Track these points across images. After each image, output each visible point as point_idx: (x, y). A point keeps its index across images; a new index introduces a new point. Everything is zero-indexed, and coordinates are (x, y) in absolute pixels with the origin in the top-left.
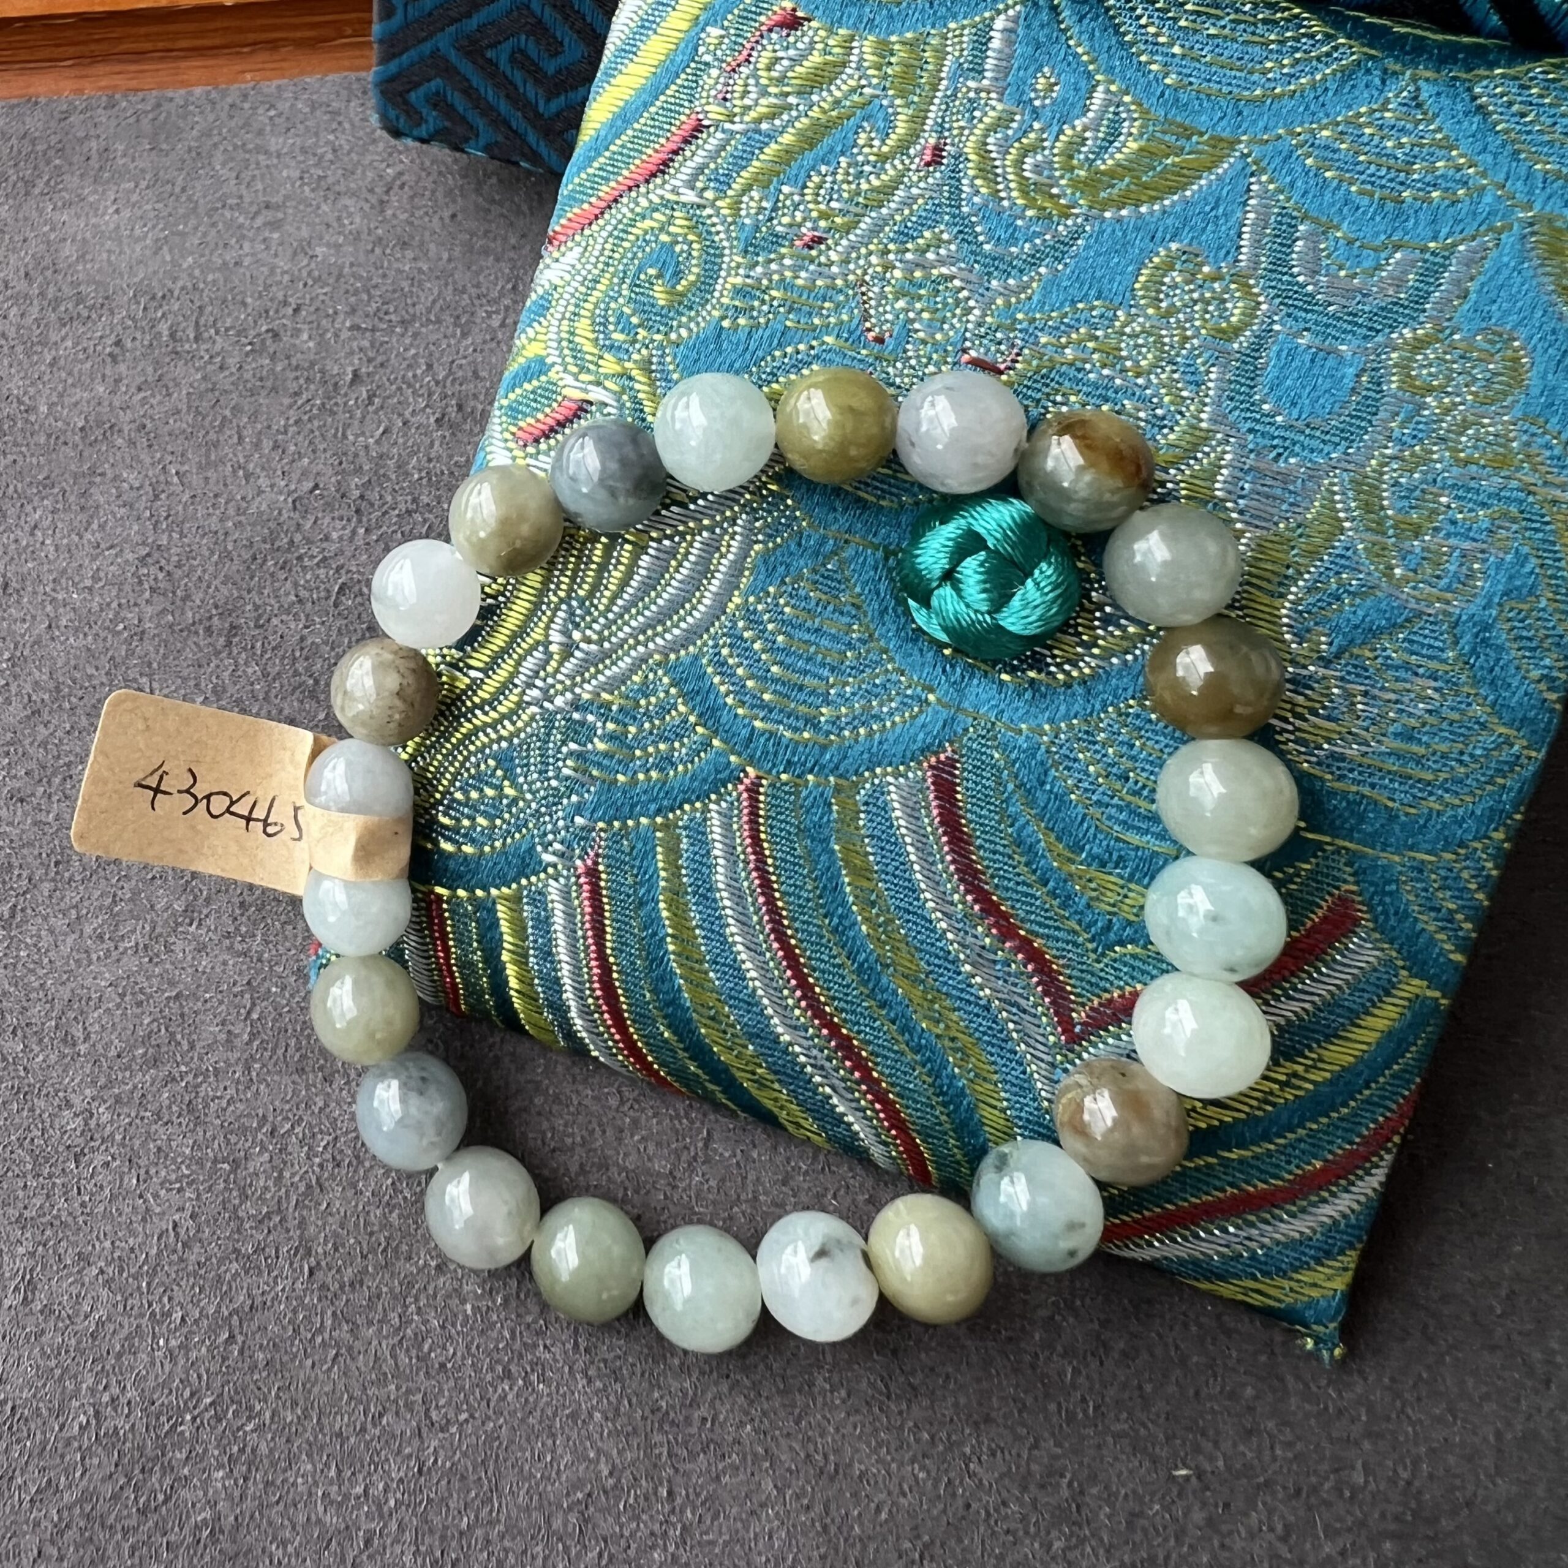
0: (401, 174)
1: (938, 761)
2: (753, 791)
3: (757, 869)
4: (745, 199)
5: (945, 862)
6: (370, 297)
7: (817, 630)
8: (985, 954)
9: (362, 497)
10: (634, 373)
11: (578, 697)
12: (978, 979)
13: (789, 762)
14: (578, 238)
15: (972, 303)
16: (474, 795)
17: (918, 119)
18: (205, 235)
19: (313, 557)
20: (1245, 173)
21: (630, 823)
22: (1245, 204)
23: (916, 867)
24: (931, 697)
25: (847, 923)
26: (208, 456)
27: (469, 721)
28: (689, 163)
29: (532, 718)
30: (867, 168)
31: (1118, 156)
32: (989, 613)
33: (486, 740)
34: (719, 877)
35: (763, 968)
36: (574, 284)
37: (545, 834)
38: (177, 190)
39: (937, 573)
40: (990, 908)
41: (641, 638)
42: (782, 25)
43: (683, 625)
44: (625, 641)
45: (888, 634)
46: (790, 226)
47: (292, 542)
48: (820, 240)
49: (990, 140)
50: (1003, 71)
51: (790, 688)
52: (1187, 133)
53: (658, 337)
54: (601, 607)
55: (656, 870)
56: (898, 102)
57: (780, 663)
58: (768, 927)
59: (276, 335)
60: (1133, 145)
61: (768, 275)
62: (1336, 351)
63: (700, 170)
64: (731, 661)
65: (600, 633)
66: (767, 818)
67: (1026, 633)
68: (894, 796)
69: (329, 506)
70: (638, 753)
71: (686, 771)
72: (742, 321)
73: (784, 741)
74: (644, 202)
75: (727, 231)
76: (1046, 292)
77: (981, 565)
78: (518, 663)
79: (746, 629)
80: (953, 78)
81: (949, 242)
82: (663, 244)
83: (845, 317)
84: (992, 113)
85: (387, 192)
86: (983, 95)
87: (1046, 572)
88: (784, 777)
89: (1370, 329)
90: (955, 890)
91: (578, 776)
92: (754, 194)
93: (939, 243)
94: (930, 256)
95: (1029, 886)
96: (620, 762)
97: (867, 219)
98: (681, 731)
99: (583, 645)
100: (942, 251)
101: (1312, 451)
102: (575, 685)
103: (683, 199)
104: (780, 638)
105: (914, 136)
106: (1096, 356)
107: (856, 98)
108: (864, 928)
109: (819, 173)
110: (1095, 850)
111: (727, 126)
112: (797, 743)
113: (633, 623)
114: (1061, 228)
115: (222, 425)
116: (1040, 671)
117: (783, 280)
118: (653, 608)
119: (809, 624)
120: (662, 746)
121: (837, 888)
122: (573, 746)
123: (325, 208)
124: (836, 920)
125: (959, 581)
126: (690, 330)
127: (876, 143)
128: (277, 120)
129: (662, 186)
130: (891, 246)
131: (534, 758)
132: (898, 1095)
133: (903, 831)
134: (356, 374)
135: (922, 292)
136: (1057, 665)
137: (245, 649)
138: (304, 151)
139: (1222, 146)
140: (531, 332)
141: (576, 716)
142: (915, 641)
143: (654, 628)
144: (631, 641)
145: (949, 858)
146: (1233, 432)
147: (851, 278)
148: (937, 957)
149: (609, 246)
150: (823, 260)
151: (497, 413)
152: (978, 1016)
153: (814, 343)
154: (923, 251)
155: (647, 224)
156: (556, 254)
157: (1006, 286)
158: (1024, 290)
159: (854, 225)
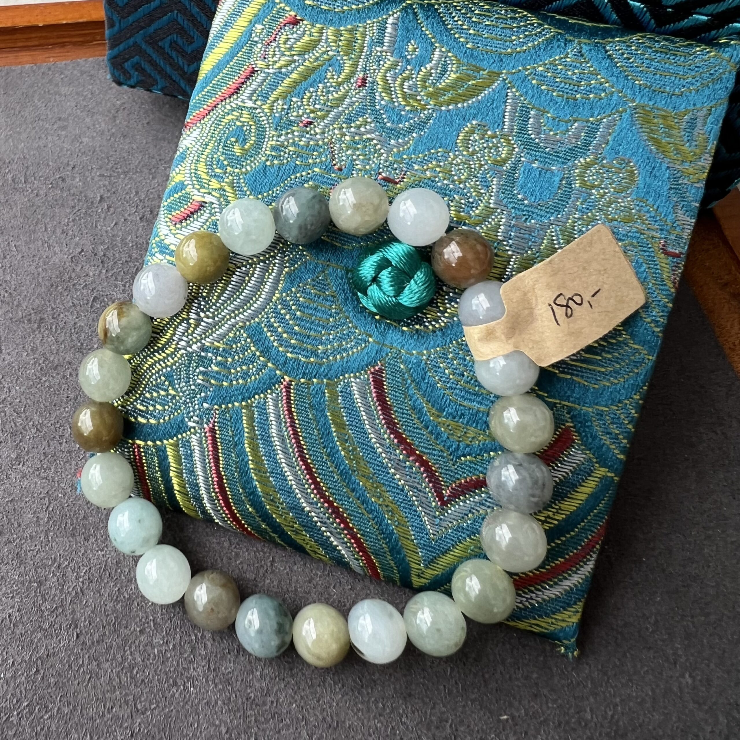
0: (124, 103)
1: (375, 370)
2: (288, 387)
3: (291, 426)
4: (276, 104)
5: (380, 420)
6: (109, 161)
7: (315, 309)
8: (400, 463)
9: (104, 255)
10: (226, 188)
11: (203, 345)
12: (398, 476)
13: (304, 373)
14: (198, 125)
15: (382, 151)
16: (155, 394)
17: (355, 66)
18: (29, 133)
19: (80, 284)
20: (505, 88)
21: (230, 405)
22: (506, 102)
23: (366, 422)
24: (370, 339)
25: (334, 451)
26: (30, 237)
27: (151, 358)
28: (249, 88)
29: (182, 355)
30: (332, 89)
31: (447, 81)
32: (395, 297)
33: (160, 367)
34: (273, 431)
35: (295, 474)
36: (197, 146)
37: (189, 413)
38: (17, 112)
39: (369, 278)
40: (402, 441)
41: (233, 315)
42: (290, 23)
43: (252, 308)
44: (225, 316)
45: (349, 310)
46: (297, 117)
47: (70, 278)
48: (311, 123)
49: (388, 75)
50: (393, 43)
51: (303, 337)
52: (478, 70)
53: (237, 171)
54: (213, 301)
55: (243, 428)
56: (345, 58)
57: (298, 325)
58: (297, 454)
59: (63, 180)
60: (453, 76)
61: (287, 140)
62: (550, 170)
63: (254, 91)
64: (275, 325)
65: (213, 313)
66: (295, 401)
67: (412, 306)
68: (355, 388)
69: (88, 261)
70: (233, 371)
71: (256, 379)
72: (276, 162)
73: (302, 363)
74: (228, 107)
75: (268, 120)
76: (416, 145)
77: (390, 274)
78: (175, 329)
79: (282, 309)
80: (370, 46)
81: (371, 123)
82: (238, 127)
83: (324, 159)
84: (388, 62)
85: (117, 112)
86: (384, 54)
87: (420, 276)
88: (302, 380)
89: (565, 159)
90: (385, 433)
91: (204, 383)
92: (279, 102)
93: (366, 123)
94: (362, 129)
95: (420, 429)
96: (224, 376)
97: (333, 113)
98: (252, 360)
99: (205, 319)
100: (368, 127)
101: (542, 216)
102: (202, 339)
103: (246, 105)
104: (298, 313)
105: (353, 73)
106: (440, 175)
107: (325, 56)
108: (343, 453)
109: (309, 92)
110: (450, 410)
111: (266, 70)
112: (308, 363)
113: (229, 308)
114: (422, 115)
115: (37, 223)
116: (421, 325)
117: (294, 142)
118: (238, 300)
119: (312, 305)
120: (244, 367)
121: (329, 434)
123: (88, 120)
124: (329, 450)
125: (380, 282)
126: (251, 167)
127: (335, 77)
128: (66, 80)
129: (236, 99)
130: (344, 125)
131: (183, 375)
132: (362, 535)
133: (360, 405)
134: (101, 197)
135: (359, 146)
136: (429, 322)
137: (47, 329)
138: (77, 93)
139: (494, 75)
140: (177, 170)
141: (203, 354)
142: (362, 312)
143: (238, 310)
144: (228, 317)
145: (381, 417)
146: (505, 209)
147: (326, 140)
148: (378, 466)
149: (212, 128)
150: (312, 132)
151: (162, 209)
152: (398, 494)
153: (310, 171)
154: (359, 127)
155: (230, 117)
156: (188, 133)
157: (398, 143)
158: (406, 144)
159: (327, 115)
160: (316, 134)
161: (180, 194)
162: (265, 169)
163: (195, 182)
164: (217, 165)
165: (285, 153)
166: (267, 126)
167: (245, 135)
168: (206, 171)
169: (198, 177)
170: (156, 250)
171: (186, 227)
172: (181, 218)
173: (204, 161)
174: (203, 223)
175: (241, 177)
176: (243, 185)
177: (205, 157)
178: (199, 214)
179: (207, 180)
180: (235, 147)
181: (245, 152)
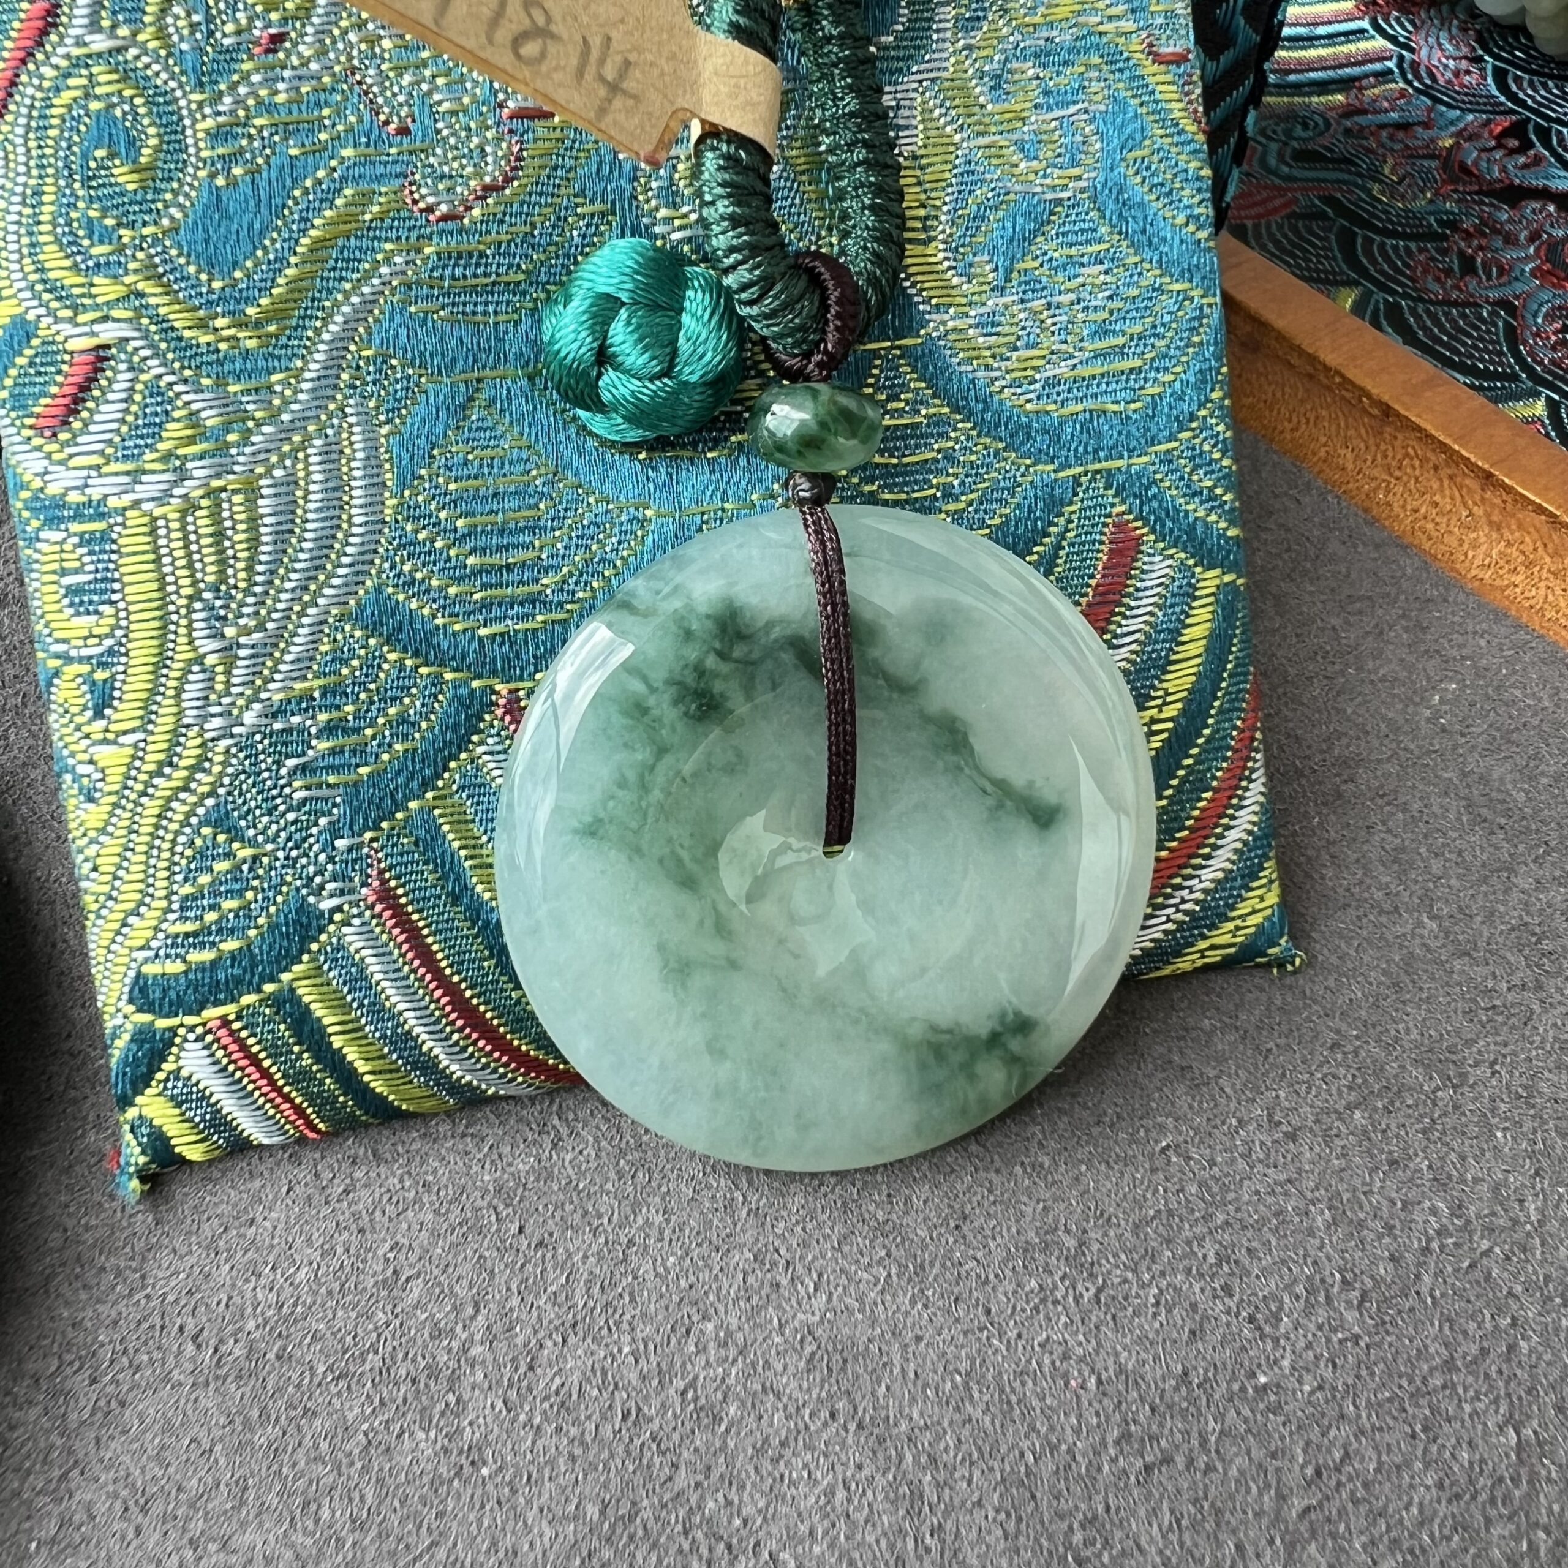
160: (305, 64)
161: (29, 352)
162: (219, 198)
163: (54, 305)
164: (91, 236)
165: (250, 136)
167: (127, 129)
168: (67, 263)
169: (56, 288)
170: (36, 523)
171: (85, 432)
172: (61, 411)
173: (51, 238)
174: (125, 401)
175: (167, 243)
176: (182, 261)
177: (49, 227)
178: (104, 383)
179: (82, 285)
180: (115, 171)
181: (148, 174)
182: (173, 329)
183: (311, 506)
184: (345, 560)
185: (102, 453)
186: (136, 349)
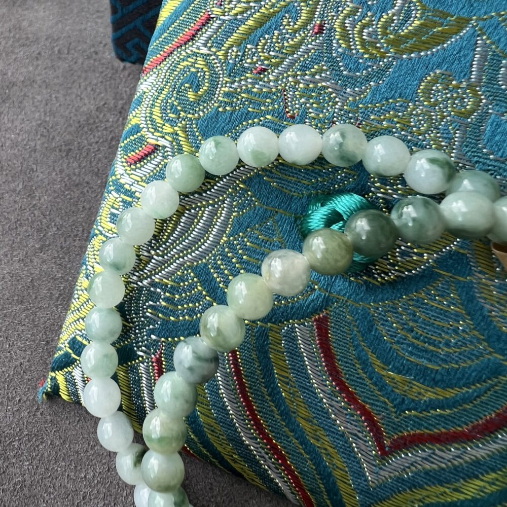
1: (319, 318)
3: (234, 364)
4: (230, 51)
5: (323, 366)
8: (341, 410)
10: (178, 132)
11: (153, 280)
12: (338, 422)
14: (155, 70)
15: (337, 99)
17: (312, 12)
20: (475, 35)
21: (176, 339)
22: (474, 50)
23: (308, 367)
24: (316, 287)
28: (204, 35)
29: (133, 289)
30: (287, 36)
31: (410, 28)
36: (152, 91)
37: (139, 342)
40: (344, 389)
41: (181, 254)
44: (174, 255)
46: (250, 63)
48: (265, 70)
49: (346, 21)
52: (445, 16)
53: (189, 116)
54: (163, 240)
56: (302, 4)
57: (245, 269)
58: (239, 391)
60: (417, 22)
61: (241, 87)
63: (209, 38)
64: (222, 267)
65: (163, 251)
68: (298, 334)
70: (179, 307)
71: (201, 317)
72: (228, 108)
74: (184, 53)
75: (221, 66)
76: (373, 95)
79: (229, 252)
81: (326, 70)
82: (193, 72)
83: (276, 106)
84: (347, 9)
86: (343, 0)
88: (247, 322)
90: (327, 379)
91: (153, 316)
92: (234, 48)
93: (321, 71)
94: (317, 77)
95: (363, 379)
96: (171, 311)
97: (287, 60)
98: (199, 298)
99: (155, 257)
100: (323, 75)
102: (152, 275)
103: (201, 52)
104: (245, 257)
106: (398, 125)
107: (282, 3)
108: (283, 394)
109: (264, 38)
110: (396, 364)
111: (222, 17)
113: (178, 248)
114: (381, 63)
116: (369, 276)
117: (247, 89)
118: (187, 241)
119: (259, 250)
120: (191, 305)
121: (271, 375)
122: (151, 303)
124: (270, 390)
126: (204, 112)
127: (292, 24)
129: (192, 46)
130: (298, 73)
132: (299, 473)
133: (302, 350)
135: (313, 94)
136: (378, 274)
139: (462, 23)
140: (134, 113)
141: (152, 289)
143: (187, 250)
144: (177, 256)
145: (324, 364)
146: (468, 163)
147: (279, 87)
148: (318, 410)
149: (168, 74)
150: (266, 79)
151: (119, 149)
152: (338, 439)
153: (262, 118)
154: (313, 75)
155: (185, 63)
156: (145, 78)
157: (354, 91)
158: (363, 93)
159: (281, 63)
160: (270, 81)
161: (136, 136)
162: (217, 115)
163: (150, 126)
164: (171, 110)
165: (238, 99)
166: (221, 72)
167: (199, 81)
168: (160, 115)
169: (152, 121)
170: (112, 188)
171: (140, 169)
172: (136, 159)
173: (159, 105)
174: (156, 165)
175: (194, 122)
176: (195, 130)
177: (160, 102)
178: (152, 156)
179: (161, 124)
180: (189, 93)
181: (198, 98)
182: (182, 149)
183: (198, 227)
184: (200, 249)
185: (141, 178)
186: (167, 151)
